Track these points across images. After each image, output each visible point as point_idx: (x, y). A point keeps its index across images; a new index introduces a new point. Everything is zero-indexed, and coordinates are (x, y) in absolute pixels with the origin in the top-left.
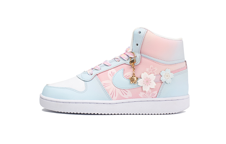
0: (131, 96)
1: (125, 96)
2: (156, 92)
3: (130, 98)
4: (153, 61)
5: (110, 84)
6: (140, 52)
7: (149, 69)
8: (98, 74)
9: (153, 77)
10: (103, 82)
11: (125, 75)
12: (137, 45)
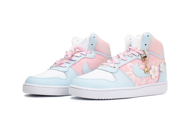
0: (145, 83)
1: (142, 83)
2: (157, 79)
3: (144, 84)
4: (156, 57)
5: (132, 74)
6: (147, 50)
7: (154, 62)
8: (120, 67)
9: (157, 68)
10: (127, 73)
11: (140, 67)
12: (146, 45)
